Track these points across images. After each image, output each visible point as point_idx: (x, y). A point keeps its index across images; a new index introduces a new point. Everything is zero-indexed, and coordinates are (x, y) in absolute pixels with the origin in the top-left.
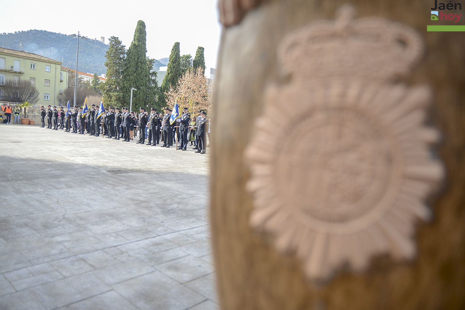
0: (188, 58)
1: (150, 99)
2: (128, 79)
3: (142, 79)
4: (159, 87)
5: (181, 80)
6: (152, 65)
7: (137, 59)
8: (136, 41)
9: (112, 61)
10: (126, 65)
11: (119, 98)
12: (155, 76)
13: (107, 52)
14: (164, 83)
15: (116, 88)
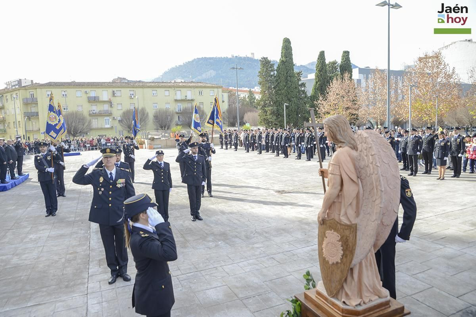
0: (334, 65)
2: (280, 93)
3: (293, 91)
4: (309, 97)
5: (329, 88)
6: (300, 77)
7: (286, 74)
8: (283, 58)
9: (264, 79)
11: (274, 111)
12: (304, 87)
13: (259, 72)
14: (313, 91)
15: (270, 103)
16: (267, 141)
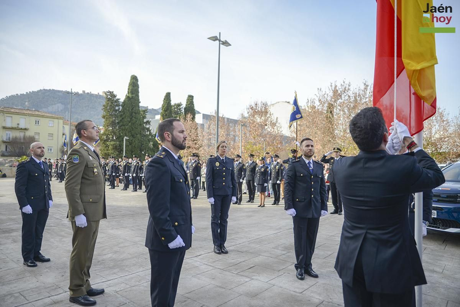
0: (179, 107)
1: (145, 146)
2: (124, 129)
3: (137, 128)
4: (154, 135)
6: (146, 115)
7: (132, 110)
8: (130, 94)
9: (109, 113)
10: (121, 116)
12: (149, 125)
13: (104, 106)
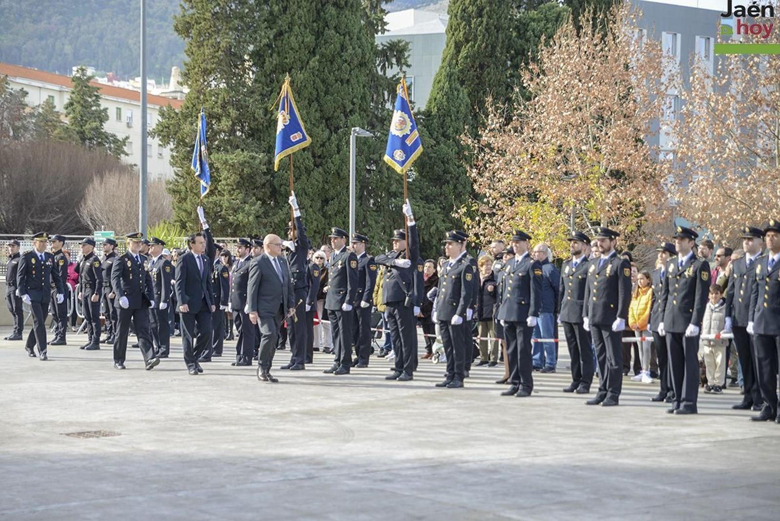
3: (348, 81)
4: (419, 113)
5: (531, 72)
9: (208, 7)
11: (251, 177)
12: (399, 62)
14: (442, 89)
15: (232, 132)
16: (363, 304)
